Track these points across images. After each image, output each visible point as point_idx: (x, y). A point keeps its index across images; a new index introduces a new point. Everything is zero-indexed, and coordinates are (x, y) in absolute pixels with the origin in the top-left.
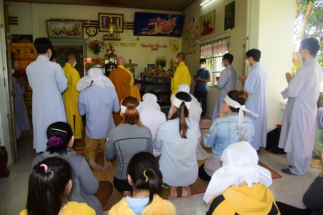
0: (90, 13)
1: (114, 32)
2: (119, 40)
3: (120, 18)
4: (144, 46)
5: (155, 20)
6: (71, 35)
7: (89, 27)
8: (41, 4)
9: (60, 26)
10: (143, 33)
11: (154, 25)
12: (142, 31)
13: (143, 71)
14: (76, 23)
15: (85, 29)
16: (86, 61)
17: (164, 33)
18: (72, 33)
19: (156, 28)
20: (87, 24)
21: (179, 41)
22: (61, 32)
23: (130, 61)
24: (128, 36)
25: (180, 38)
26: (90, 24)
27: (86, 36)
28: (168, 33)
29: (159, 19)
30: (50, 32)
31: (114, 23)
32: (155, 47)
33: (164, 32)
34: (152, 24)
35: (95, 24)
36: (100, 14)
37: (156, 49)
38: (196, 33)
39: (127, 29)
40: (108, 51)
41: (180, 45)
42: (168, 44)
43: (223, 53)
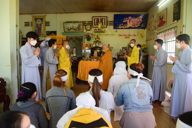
0: (87, 17)
1: (101, 27)
2: (104, 32)
3: (105, 19)
4: (120, 35)
5: (127, 18)
6: (76, 30)
7: (87, 25)
8: (62, 14)
9: (70, 25)
10: (119, 27)
11: (127, 22)
12: (119, 26)
13: (119, 51)
14: (79, 23)
15: (84, 26)
16: (84, 45)
17: (134, 27)
18: (77, 29)
19: (128, 23)
20: (86, 23)
21: (144, 32)
22: (71, 29)
23: (109, 45)
24: (110, 29)
25: (146, 30)
26: (88, 23)
27: (85, 31)
28: (137, 27)
29: (130, 18)
30: (65, 29)
31: (102, 22)
32: (127, 36)
33: (134, 26)
34: (125, 21)
35: (91, 24)
36: (93, 17)
37: (128, 37)
38: (155, 26)
39: (110, 25)
40: (96, 39)
41: (145, 34)
42: (136, 34)
43: (171, 39)
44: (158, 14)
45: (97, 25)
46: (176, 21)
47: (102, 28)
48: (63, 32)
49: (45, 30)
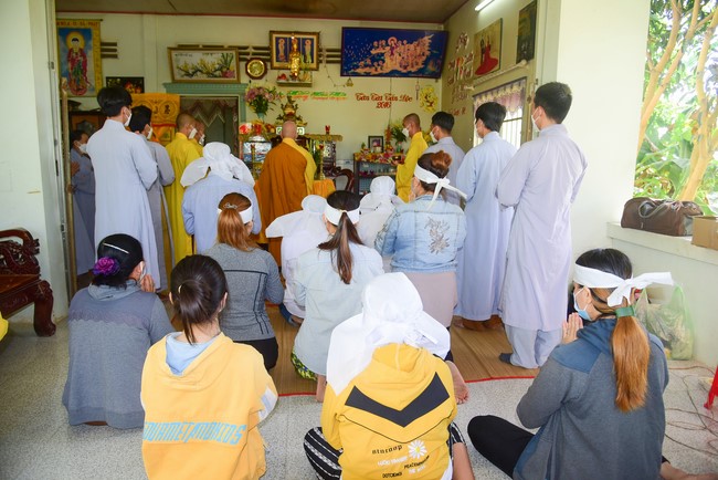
0: (251, 31)
1: (300, 69)
2: (309, 85)
3: (312, 40)
4: (361, 97)
5: (384, 42)
6: (216, 77)
7: (252, 59)
8: (161, 16)
9: (195, 59)
10: (359, 71)
11: (382, 54)
12: (358, 67)
13: (357, 150)
14: (225, 52)
15: (243, 64)
16: (244, 128)
17: (405, 71)
18: (218, 73)
19: (387, 60)
20: (248, 54)
21: (436, 87)
22: (197, 70)
23: (327, 129)
24: (328, 77)
25: (440, 81)
26: (254, 54)
27: (244, 79)
28: (413, 70)
29: (392, 41)
30: (176, 70)
31: (301, 50)
32: (384, 100)
33: (405, 68)
34: (378, 51)
35: (263, 54)
36: (272, 32)
37: (386, 105)
38: (468, 70)
39: (328, 62)
40: (284, 109)
41: (439, 95)
42: (412, 94)
43: (512, 113)
44: (476, 36)
45: (287, 59)
46: (524, 62)
47: (302, 72)
48: (169, 81)
49: (101, 73)
